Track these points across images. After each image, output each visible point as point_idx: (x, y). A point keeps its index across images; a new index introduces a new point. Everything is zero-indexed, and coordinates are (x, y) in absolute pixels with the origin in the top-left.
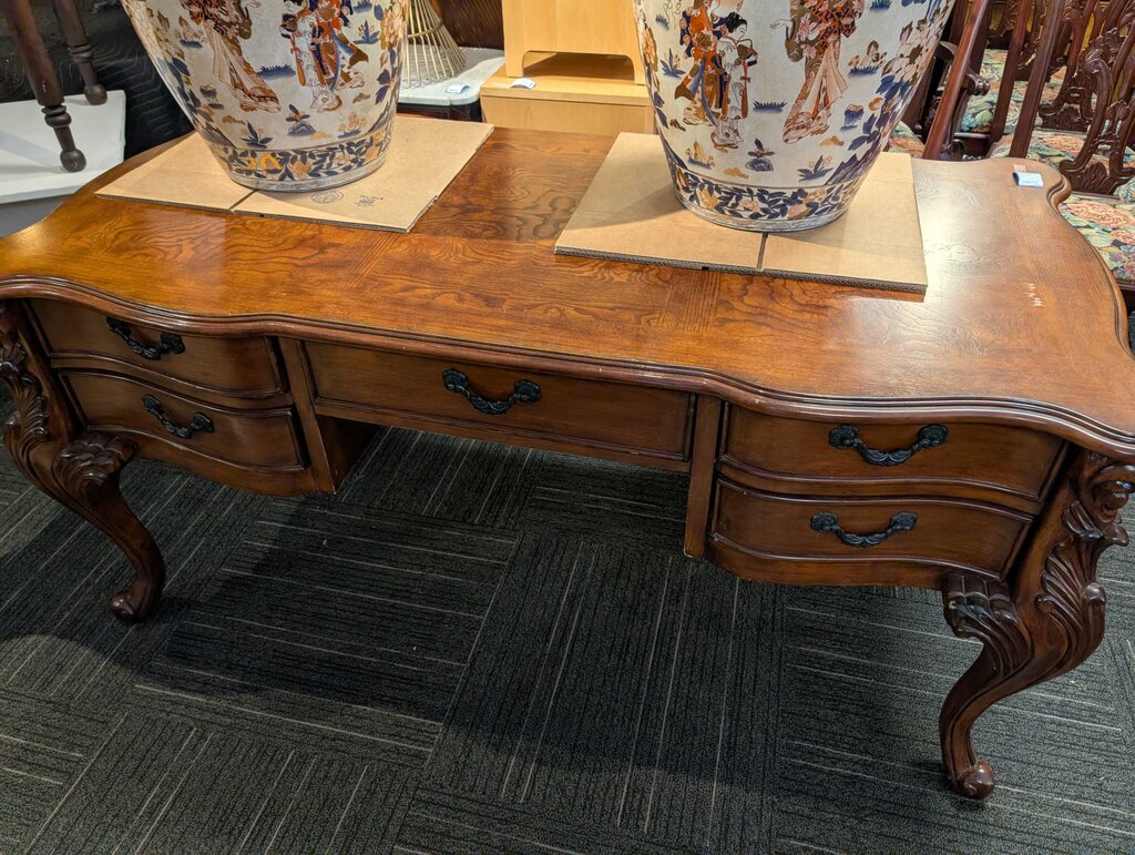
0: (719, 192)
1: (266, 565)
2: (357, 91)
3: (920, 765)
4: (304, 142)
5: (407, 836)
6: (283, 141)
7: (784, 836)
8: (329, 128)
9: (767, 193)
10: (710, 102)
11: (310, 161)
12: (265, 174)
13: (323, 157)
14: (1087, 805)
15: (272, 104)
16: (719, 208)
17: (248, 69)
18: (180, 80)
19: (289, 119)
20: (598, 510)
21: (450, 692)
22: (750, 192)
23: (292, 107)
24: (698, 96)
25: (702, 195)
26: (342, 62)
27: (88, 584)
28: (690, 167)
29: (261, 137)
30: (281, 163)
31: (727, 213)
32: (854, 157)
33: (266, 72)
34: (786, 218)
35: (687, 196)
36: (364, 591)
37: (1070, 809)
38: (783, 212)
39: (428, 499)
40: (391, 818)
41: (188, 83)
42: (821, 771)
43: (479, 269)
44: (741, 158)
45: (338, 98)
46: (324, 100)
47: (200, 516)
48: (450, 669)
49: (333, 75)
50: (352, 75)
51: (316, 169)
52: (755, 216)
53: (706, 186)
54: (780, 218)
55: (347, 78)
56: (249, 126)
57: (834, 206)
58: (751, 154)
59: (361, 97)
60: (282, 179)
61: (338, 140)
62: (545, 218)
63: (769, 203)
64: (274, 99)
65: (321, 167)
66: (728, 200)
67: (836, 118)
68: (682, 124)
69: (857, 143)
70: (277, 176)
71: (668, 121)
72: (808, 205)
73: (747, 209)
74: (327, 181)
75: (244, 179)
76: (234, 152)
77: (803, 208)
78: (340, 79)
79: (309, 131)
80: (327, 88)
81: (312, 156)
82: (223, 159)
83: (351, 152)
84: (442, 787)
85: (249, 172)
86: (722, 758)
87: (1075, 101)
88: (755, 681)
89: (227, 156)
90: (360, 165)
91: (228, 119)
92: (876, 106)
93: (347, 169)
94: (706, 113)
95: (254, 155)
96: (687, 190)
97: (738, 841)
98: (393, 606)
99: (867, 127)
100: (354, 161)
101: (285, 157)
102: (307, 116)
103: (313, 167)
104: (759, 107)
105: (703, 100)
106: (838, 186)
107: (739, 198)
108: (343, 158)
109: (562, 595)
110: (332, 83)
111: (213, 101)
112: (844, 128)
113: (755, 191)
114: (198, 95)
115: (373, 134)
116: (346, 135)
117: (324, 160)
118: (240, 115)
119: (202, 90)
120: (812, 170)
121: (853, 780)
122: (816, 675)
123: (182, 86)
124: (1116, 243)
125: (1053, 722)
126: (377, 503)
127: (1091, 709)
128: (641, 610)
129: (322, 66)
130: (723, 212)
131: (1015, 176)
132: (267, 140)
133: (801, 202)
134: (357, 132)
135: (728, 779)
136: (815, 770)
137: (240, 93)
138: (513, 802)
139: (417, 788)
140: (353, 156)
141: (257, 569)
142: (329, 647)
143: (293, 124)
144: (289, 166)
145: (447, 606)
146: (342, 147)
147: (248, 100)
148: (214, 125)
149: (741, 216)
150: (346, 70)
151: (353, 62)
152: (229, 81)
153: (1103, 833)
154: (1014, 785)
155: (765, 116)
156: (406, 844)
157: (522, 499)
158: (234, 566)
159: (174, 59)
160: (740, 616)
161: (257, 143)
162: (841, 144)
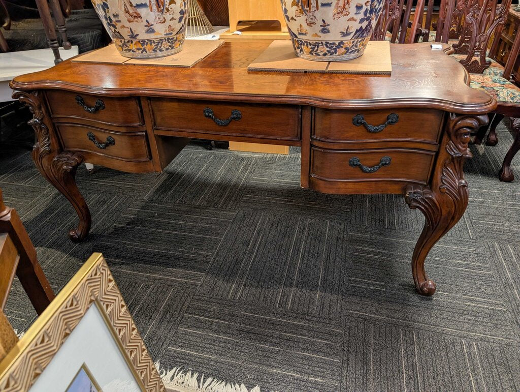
0: (311, 46)
1: (132, 223)
2: (171, 16)
3: (405, 285)
4: (152, 36)
5: (190, 311)
6: (143, 36)
7: (347, 310)
8: (161, 31)
9: (328, 43)
10: (304, 6)
11: (153, 44)
12: (136, 50)
13: (158, 43)
14: (477, 299)
15: (139, 19)
16: (311, 53)
17: (131, 5)
18: (105, 12)
19: (146, 26)
20: (270, 202)
21: (208, 263)
22: (322, 43)
23: (147, 21)
24: (300, 4)
25: (304, 48)
26: (166, 3)
27: (59, 230)
28: (299, 36)
29: (135, 34)
30: (142, 45)
31: (314, 54)
32: (361, 27)
33: (137, 6)
34: (337, 55)
35: (298, 51)
36: (173, 231)
37: (469, 300)
38: (336, 52)
39: (199, 200)
40: (183, 305)
41: (108, 12)
42: (363, 288)
43: (218, 75)
44: (318, 28)
45: (164, 18)
46: (159, 18)
47: (105, 207)
48: (208, 256)
49: (162, 8)
50: (169, 9)
51: (156, 48)
52: (325, 54)
53: (306, 43)
54: (334, 54)
55: (168, 10)
56: (131, 29)
57: (356, 50)
58: (321, 26)
59: (173, 19)
60: (142, 53)
61: (164, 36)
62: (244, 63)
63: (330, 48)
64: (140, 17)
65: (157, 48)
66: (314, 47)
67: (352, 9)
68: (295, 18)
69: (362, 21)
70: (140, 51)
71: (290, 19)
72: (345, 49)
73: (322, 52)
74: (160, 54)
75: (128, 54)
76: (124, 41)
77: (343, 50)
78: (165, 11)
79: (152, 31)
80: (160, 13)
81: (154, 42)
82: (120, 46)
83: (169, 42)
84: (204, 294)
85: (130, 50)
86: (321, 284)
87: (467, 42)
88: (335, 258)
89: (121, 44)
90: (172, 48)
91: (123, 27)
92: (368, 4)
93: (167, 49)
94: (303, 11)
95: (132, 42)
96: (298, 48)
97: (327, 311)
98: (185, 235)
99: (365, 14)
100: (170, 46)
101: (143, 42)
102: (152, 25)
103: (154, 47)
104: (323, 5)
105: (302, 5)
106: (356, 40)
107: (318, 47)
108: (166, 44)
109: (254, 230)
110: (162, 11)
111: (117, 19)
112: (356, 13)
113: (324, 43)
114: (112, 17)
115: (178, 36)
116: (167, 34)
117: (158, 44)
118: (127, 24)
119: (113, 15)
120: (345, 32)
121: (376, 291)
122: (361, 256)
123: (106, 14)
124: (483, 87)
125: (462, 271)
126: (178, 202)
127: (479, 266)
128: (287, 234)
129: (158, 4)
130: (313, 55)
131: (431, 46)
132: (137, 35)
133: (342, 47)
134: (171, 34)
135: (324, 290)
136: (361, 287)
137: (128, 15)
138: (234, 299)
139: (194, 295)
140: (170, 44)
141: (128, 224)
142: (158, 249)
143: (147, 28)
144: (145, 46)
145: (207, 235)
146: (165, 39)
147: (131, 18)
148: (117, 30)
149: (319, 55)
150: (167, 7)
151: (170, 4)
152: (123, 10)
153: (483, 308)
154: (445, 292)
155: (325, 8)
156: (189, 313)
157: (238, 199)
158: (119, 224)
159: (104, 3)
160: (329, 236)
161: (133, 36)
162: (356, 21)
